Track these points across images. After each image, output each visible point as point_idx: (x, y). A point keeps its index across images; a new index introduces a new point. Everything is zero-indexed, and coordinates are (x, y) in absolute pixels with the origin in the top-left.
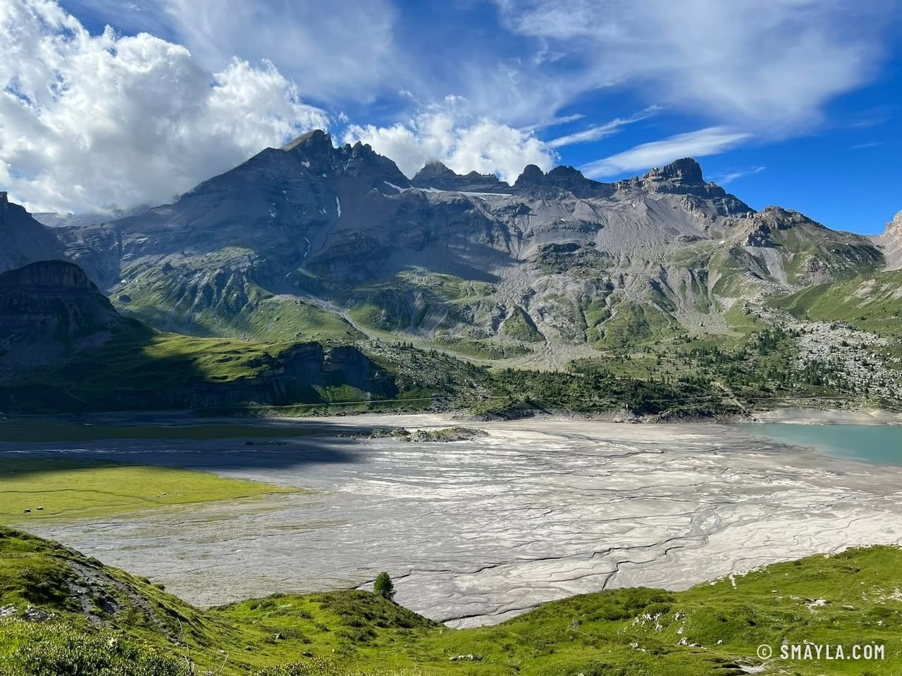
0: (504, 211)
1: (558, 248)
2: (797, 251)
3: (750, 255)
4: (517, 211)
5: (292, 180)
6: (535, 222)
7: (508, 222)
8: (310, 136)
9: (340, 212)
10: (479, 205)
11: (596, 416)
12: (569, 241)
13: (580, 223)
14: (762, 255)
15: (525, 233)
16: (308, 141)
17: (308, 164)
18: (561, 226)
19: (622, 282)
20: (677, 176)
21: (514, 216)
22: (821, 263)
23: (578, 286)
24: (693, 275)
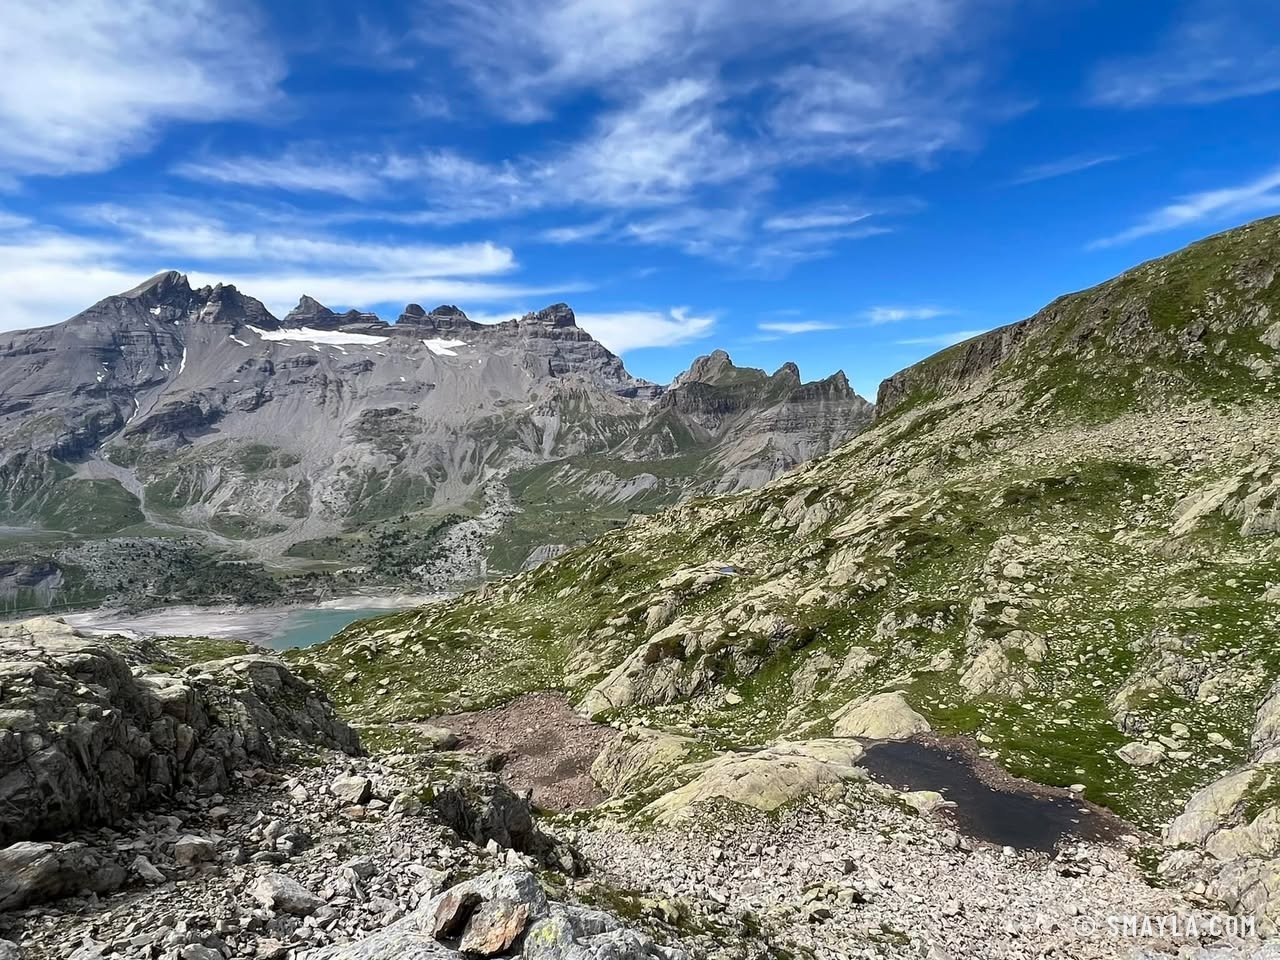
0: (348, 368)
1: (378, 414)
2: (574, 422)
3: (534, 425)
4: (361, 367)
5: (133, 334)
6: (376, 380)
7: (347, 381)
8: (163, 279)
9: (183, 366)
10: (324, 362)
11: (212, 610)
12: (392, 405)
13: (413, 385)
14: (545, 426)
15: (360, 393)
16: (160, 285)
17: (157, 311)
18: (395, 387)
19: (415, 453)
20: (551, 320)
21: (357, 374)
22: (581, 436)
23: (372, 457)
24: (476, 445)
